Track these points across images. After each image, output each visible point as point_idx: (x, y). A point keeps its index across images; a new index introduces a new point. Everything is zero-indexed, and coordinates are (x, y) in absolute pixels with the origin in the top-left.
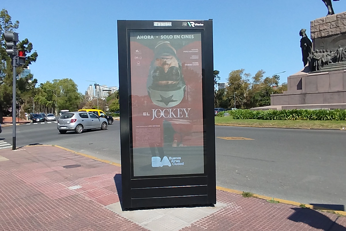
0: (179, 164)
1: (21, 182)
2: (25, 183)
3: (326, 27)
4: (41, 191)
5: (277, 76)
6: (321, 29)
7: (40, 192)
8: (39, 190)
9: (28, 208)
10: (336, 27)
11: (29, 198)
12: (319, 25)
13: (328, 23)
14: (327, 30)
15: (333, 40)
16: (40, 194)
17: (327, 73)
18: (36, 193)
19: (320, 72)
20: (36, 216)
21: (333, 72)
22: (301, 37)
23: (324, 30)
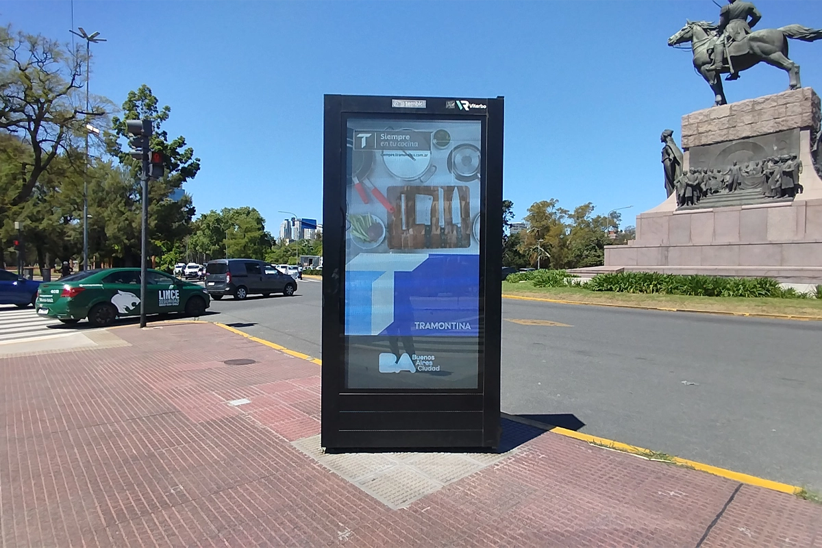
0: (431, 369)
1: (144, 388)
2: (151, 389)
3: (710, 127)
4: (177, 407)
5: (615, 213)
6: (701, 130)
7: (175, 408)
8: (174, 404)
9: (148, 438)
10: (728, 128)
11: (154, 419)
12: (698, 123)
13: (715, 119)
14: (713, 133)
15: (724, 151)
16: (174, 412)
17: (711, 209)
18: (168, 408)
19: (698, 208)
20: (162, 455)
21: (722, 208)
22: (664, 144)
23: (707, 132)
